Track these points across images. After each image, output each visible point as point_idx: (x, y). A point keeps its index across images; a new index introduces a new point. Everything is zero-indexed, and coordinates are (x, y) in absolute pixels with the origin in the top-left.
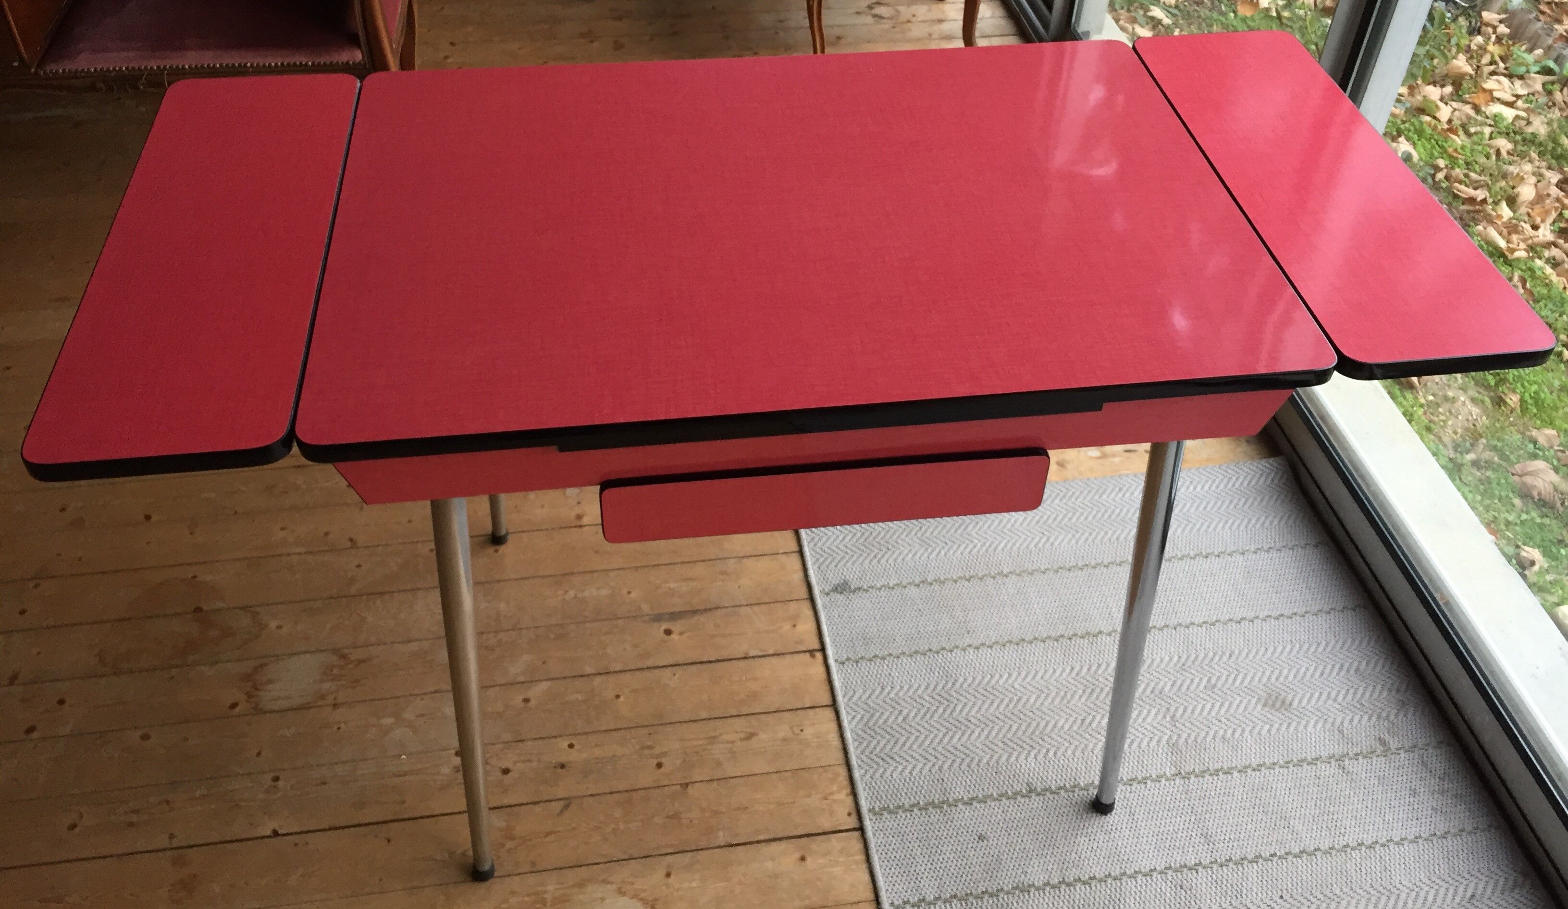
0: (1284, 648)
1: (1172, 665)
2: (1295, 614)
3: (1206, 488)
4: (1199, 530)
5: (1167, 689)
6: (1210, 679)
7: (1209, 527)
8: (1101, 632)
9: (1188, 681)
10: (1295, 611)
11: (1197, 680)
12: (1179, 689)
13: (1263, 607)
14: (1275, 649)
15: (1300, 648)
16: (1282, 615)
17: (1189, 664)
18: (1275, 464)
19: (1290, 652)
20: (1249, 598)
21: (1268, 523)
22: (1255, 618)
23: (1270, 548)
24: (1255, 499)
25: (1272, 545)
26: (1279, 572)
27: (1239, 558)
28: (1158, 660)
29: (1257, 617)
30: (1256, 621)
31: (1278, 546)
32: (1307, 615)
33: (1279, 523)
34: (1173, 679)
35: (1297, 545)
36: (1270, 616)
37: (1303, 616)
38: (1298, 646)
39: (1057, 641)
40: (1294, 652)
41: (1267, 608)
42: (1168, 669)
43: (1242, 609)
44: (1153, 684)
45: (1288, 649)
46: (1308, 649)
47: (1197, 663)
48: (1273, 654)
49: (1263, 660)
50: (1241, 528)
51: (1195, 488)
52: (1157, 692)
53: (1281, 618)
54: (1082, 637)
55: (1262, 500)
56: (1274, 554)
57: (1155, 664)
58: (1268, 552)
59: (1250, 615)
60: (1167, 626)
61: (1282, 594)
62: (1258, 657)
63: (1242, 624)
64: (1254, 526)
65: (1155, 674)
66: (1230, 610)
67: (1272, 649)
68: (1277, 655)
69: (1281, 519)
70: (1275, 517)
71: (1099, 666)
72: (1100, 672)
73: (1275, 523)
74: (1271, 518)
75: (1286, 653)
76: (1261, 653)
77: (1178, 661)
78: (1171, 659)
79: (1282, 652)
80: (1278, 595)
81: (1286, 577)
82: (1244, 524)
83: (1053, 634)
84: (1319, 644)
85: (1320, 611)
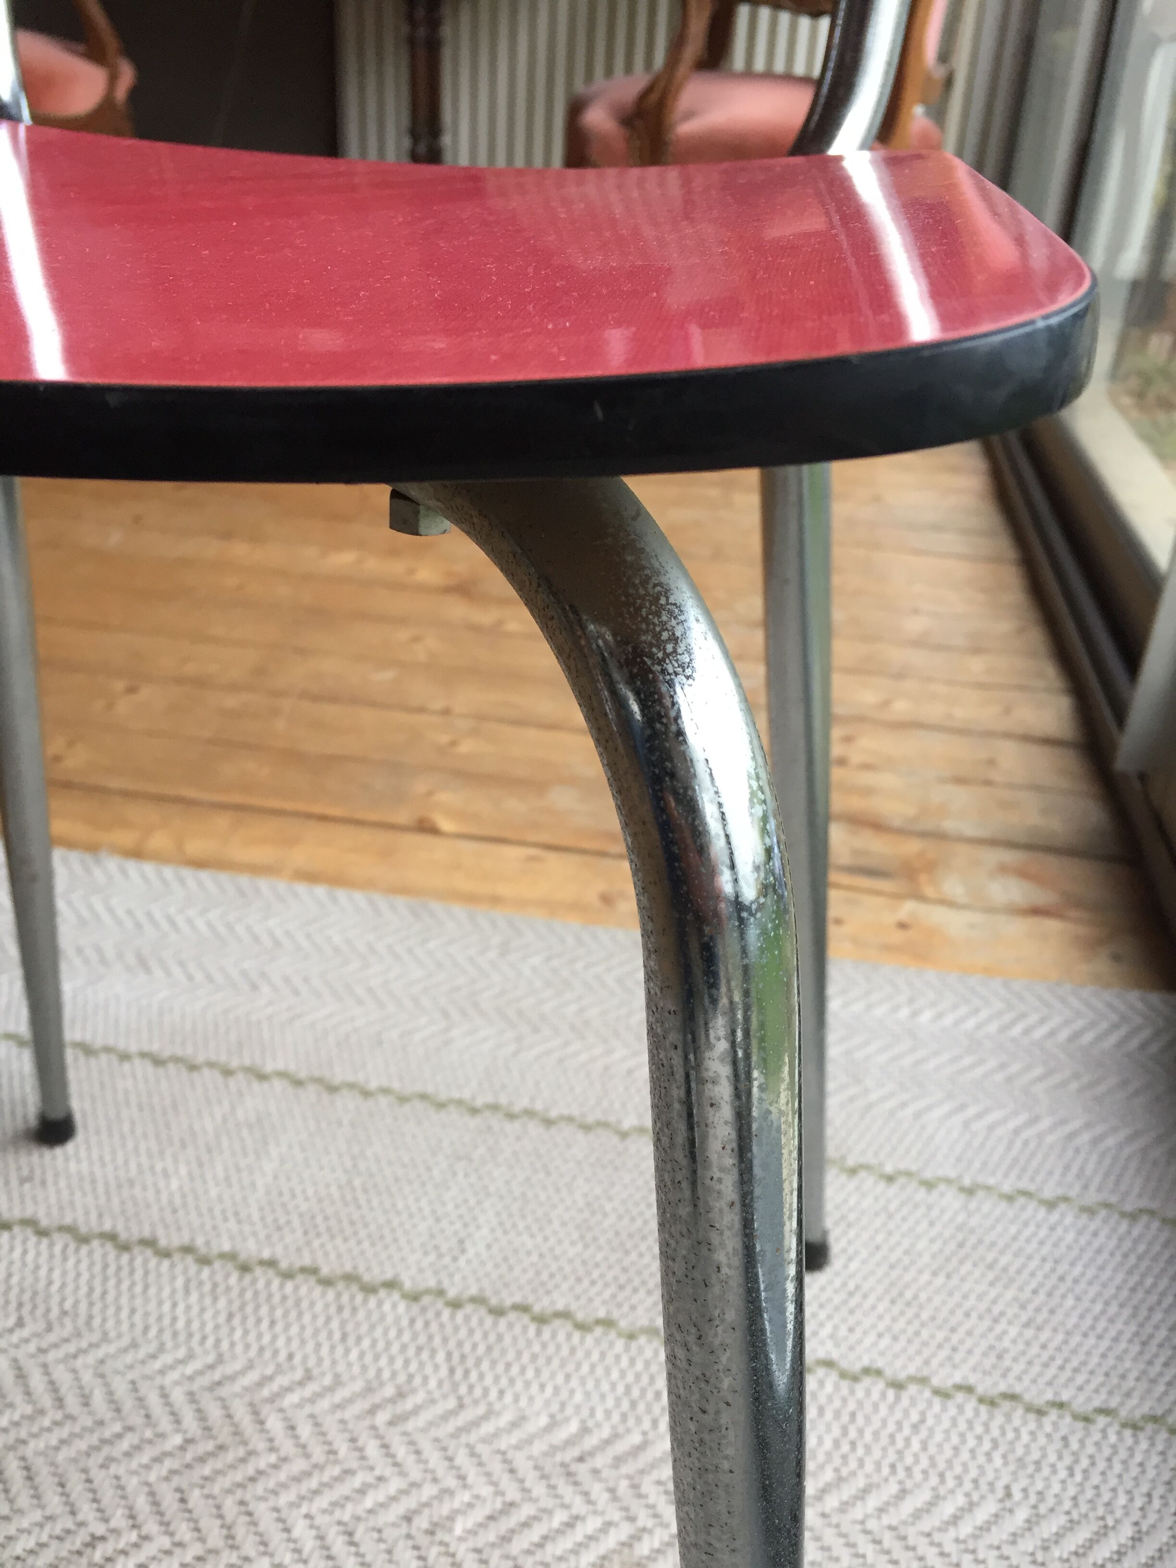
0: (971, 1506)
1: (538, 1448)
2: (1061, 1405)
3: (948, 1020)
4: (869, 1107)
5: (459, 1528)
6: (636, 1537)
7: (903, 1105)
8: (391, 1285)
9: (560, 1517)
10: (1065, 1397)
11: (592, 1525)
12: (506, 1539)
13: (958, 1357)
14: (936, 1500)
15: (1030, 1524)
16: (1013, 1397)
17: (600, 1461)
18: (1139, 1005)
19: (985, 1528)
20: (925, 1316)
21: (1086, 1137)
22: (912, 1379)
23: (1066, 1199)
24: (1076, 1076)
25: (1073, 1193)
26: (1062, 1268)
27: (951, 1200)
28: (506, 1418)
29: (923, 1381)
30: (913, 1389)
31: (1092, 1197)
32: (1102, 1421)
33: (1120, 1146)
34: (513, 1493)
35: (1151, 1213)
36: (969, 1389)
37: (1087, 1419)
38: (1022, 1515)
39: (245, 1268)
40: (998, 1535)
41: (972, 1361)
42: (520, 1461)
43: (886, 1341)
44: (428, 1491)
45: (981, 1515)
46: (1058, 1537)
47: (628, 1468)
48: (918, 1515)
49: (871, 1524)
50: (1000, 1131)
51: (915, 1014)
52: (422, 1522)
53: (1006, 1405)
54: (327, 1282)
55: (1091, 1085)
56: (1067, 1216)
57: (487, 1428)
58: (1051, 1205)
59: (901, 1369)
60: (608, 1323)
61: (1044, 1336)
62: (857, 1512)
63: (859, 1391)
64: (1040, 1136)
65: (462, 1458)
66: (843, 1332)
67: (923, 1496)
68: (926, 1524)
69: (1130, 1139)
70: (1115, 1130)
71: (308, 1377)
72: (293, 1398)
73: (1110, 1142)
74: (1099, 1129)
75: (965, 1529)
76: (873, 1502)
77: (570, 1442)
78: (553, 1424)
79: (955, 1520)
80: (1029, 1333)
81: (1079, 1289)
82: (1012, 1124)
83: (250, 1249)
84: (1103, 1532)
85: (1154, 1419)
